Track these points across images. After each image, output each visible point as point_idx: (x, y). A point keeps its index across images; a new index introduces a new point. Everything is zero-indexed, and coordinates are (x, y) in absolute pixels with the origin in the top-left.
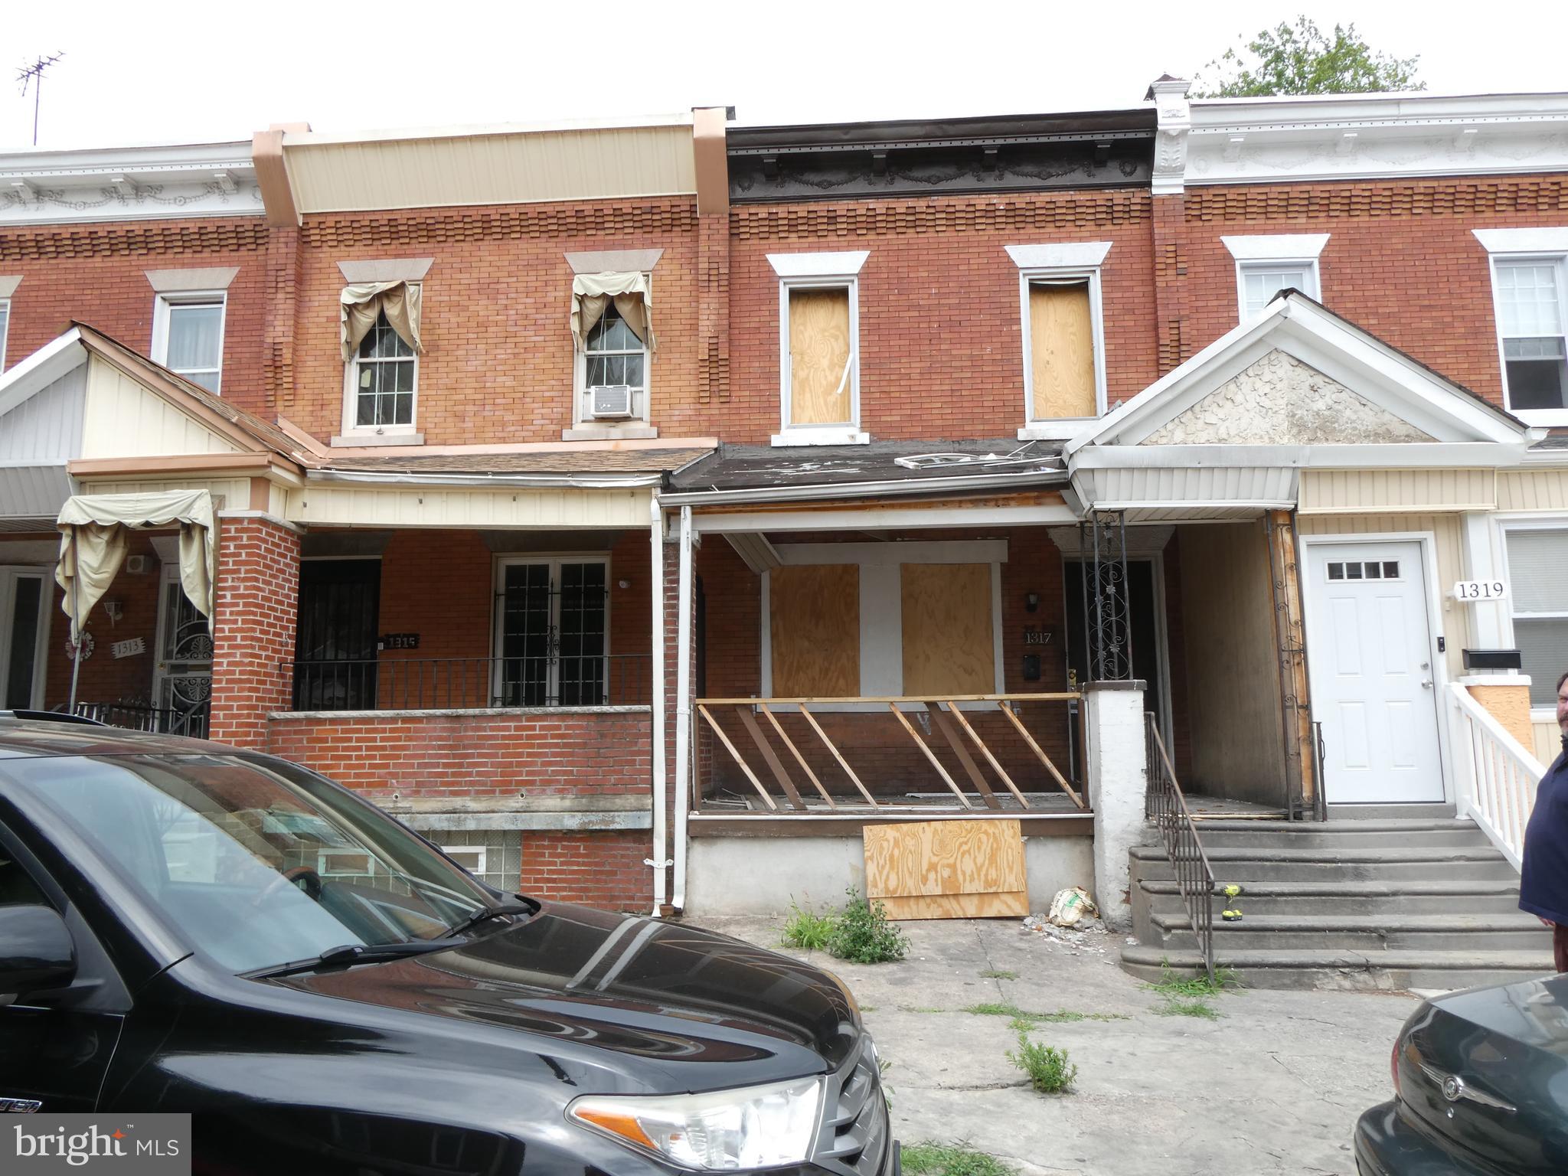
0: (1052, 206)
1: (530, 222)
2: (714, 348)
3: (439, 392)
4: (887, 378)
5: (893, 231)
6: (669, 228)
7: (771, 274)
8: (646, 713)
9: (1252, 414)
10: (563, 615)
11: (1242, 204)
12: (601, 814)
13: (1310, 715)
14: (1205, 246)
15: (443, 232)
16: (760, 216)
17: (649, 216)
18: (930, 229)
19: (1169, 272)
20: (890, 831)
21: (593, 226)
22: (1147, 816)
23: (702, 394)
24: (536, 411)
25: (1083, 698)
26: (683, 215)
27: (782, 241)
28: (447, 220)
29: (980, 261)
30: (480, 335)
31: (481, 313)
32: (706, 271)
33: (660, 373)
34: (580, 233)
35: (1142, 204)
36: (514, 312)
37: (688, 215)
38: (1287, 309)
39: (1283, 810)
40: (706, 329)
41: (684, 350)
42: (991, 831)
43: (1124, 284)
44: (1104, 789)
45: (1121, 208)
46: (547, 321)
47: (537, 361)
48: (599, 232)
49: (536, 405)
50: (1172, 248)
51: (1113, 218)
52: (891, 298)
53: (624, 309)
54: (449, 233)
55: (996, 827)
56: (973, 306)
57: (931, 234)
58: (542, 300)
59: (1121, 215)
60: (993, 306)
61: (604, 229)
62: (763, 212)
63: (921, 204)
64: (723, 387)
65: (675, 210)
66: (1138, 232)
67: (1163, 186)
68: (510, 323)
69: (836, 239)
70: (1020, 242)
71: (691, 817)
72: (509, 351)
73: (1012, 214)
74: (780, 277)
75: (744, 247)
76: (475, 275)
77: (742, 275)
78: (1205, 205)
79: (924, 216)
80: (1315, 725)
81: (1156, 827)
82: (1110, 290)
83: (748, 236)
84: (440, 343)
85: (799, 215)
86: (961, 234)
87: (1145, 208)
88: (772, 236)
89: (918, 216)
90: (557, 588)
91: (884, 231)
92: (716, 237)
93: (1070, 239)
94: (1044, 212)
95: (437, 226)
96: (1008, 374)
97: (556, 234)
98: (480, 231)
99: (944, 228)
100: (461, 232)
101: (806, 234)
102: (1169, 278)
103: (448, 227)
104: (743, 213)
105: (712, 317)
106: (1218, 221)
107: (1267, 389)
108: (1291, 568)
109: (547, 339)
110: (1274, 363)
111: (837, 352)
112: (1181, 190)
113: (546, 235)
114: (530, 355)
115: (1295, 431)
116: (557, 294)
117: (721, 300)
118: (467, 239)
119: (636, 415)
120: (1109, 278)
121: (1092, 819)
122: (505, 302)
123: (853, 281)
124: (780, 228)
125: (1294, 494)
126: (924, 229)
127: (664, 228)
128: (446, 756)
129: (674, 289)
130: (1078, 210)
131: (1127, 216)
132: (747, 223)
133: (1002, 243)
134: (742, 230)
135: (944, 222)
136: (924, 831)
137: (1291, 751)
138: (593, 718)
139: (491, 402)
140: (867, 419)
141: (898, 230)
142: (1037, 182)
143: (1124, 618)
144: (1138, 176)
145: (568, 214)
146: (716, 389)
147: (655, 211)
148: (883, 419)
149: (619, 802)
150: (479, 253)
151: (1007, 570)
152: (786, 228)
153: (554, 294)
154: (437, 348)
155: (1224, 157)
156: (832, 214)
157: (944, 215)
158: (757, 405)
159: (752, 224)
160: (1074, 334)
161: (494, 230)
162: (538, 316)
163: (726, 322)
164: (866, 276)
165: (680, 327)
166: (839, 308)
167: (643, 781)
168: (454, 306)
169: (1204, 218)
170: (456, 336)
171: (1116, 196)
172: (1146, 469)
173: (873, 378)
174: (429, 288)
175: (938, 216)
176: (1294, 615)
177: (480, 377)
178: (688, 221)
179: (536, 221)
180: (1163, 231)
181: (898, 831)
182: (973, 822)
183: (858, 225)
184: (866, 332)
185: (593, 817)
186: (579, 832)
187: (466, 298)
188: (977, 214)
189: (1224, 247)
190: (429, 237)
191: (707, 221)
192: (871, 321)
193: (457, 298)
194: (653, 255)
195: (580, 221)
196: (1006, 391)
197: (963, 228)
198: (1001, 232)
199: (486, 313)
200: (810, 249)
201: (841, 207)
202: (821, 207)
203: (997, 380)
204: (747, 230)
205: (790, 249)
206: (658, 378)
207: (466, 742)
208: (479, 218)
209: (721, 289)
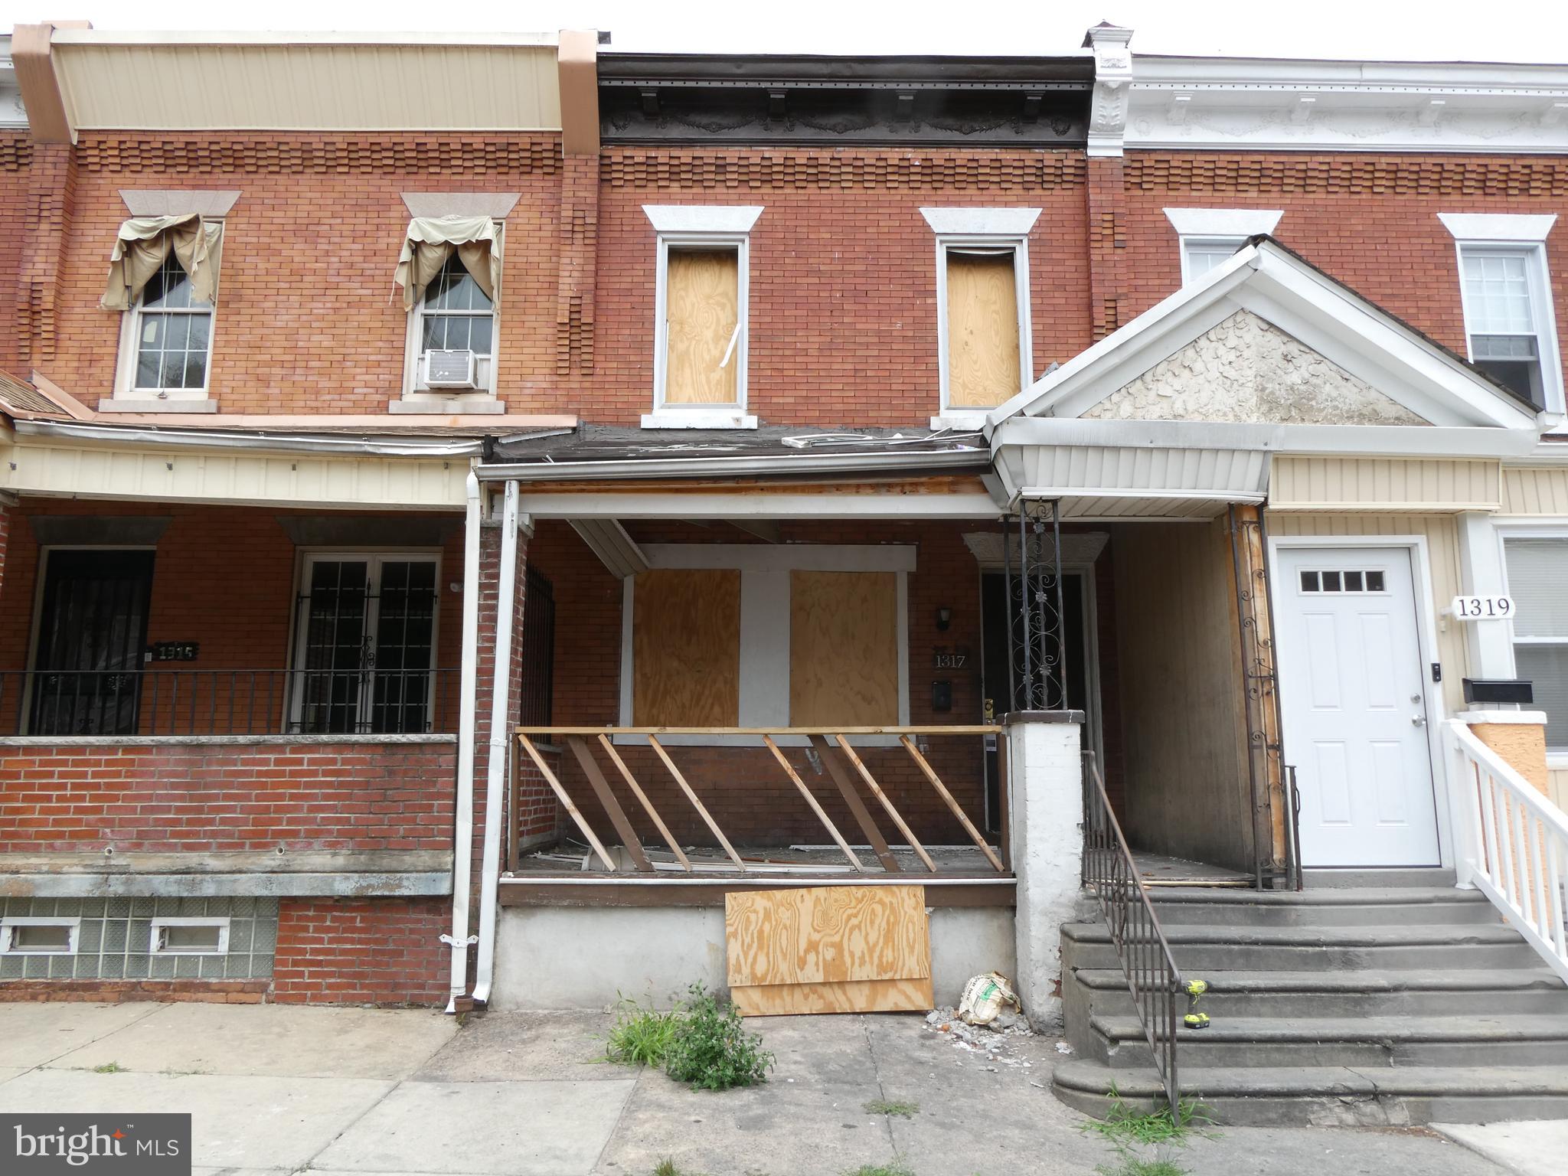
0: (974, 164)
1: (361, 154)
2: (575, 310)
3: (239, 351)
4: (780, 352)
5: (792, 185)
6: (528, 169)
7: (647, 228)
8: (449, 744)
9: (1214, 386)
10: (382, 624)
11: (1187, 173)
12: (384, 875)
13: (1282, 757)
14: (1145, 218)
15: (253, 161)
16: (636, 160)
17: (505, 155)
18: (834, 185)
19: (1105, 244)
20: (759, 900)
21: (437, 162)
22: (1084, 883)
23: (560, 364)
24: (358, 378)
25: (1005, 732)
26: (545, 155)
27: (661, 190)
28: (259, 147)
29: (891, 223)
30: (294, 285)
31: (296, 259)
32: (570, 220)
33: (511, 337)
34: (421, 171)
35: (1076, 168)
36: (336, 259)
37: (551, 155)
38: (1258, 259)
39: (1247, 876)
40: (567, 287)
41: (541, 312)
42: (887, 900)
43: (1055, 256)
44: (1030, 849)
45: (1052, 171)
46: (377, 272)
47: (361, 318)
48: (444, 171)
49: (358, 370)
50: (1109, 217)
51: (1043, 182)
52: (787, 261)
53: (470, 259)
54: (261, 163)
55: (893, 894)
56: (881, 274)
57: (835, 190)
58: (372, 247)
59: (1052, 178)
60: (905, 275)
61: (451, 167)
62: (640, 155)
63: (824, 155)
64: (585, 357)
65: (536, 148)
66: (1070, 199)
67: (1101, 147)
68: (332, 272)
69: (725, 191)
70: (937, 204)
71: (503, 880)
72: (329, 305)
73: (929, 171)
74: (658, 232)
75: (617, 195)
76: (290, 214)
77: (612, 228)
78: (1146, 171)
79: (827, 169)
80: (1288, 770)
81: (1095, 898)
82: (1038, 262)
83: (621, 183)
84: (244, 292)
85: (683, 160)
86: (869, 192)
87: (1079, 172)
88: (650, 184)
89: (820, 169)
90: (376, 590)
91: (781, 184)
92: (583, 181)
93: (994, 203)
94: (965, 170)
95: (246, 153)
96: (920, 353)
97: (391, 170)
98: (299, 161)
99: (850, 184)
100: (276, 161)
101: (690, 184)
102: (1105, 251)
103: (259, 155)
104: (617, 155)
105: (575, 274)
106: (1160, 191)
107: (1232, 356)
108: (1259, 575)
109: (376, 292)
110: (1240, 326)
111: (723, 322)
112: (1120, 153)
113: (380, 171)
114: (353, 311)
115: (1265, 408)
116: (390, 240)
117: (587, 255)
118: (284, 170)
119: (481, 387)
120: (1038, 249)
121: (1014, 886)
122: (326, 247)
123: (743, 241)
124: (660, 176)
125: (1263, 485)
126: (827, 184)
127: (523, 169)
128: (182, 798)
129: (531, 240)
130: (1004, 171)
131: (1058, 180)
132: (620, 167)
133: (916, 204)
134: (615, 175)
135: (850, 177)
136: (803, 901)
137: (1259, 803)
138: (380, 750)
139: (303, 364)
140: (756, 400)
141: (798, 184)
142: (957, 136)
143: (1057, 633)
144: (1072, 136)
145: (406, 146)
146: (577, 359)
147: (512, 148)
148: (774, 400)
149: (408, 859)
150: (297, 189)
151: (914, 580)
152: (667, 176)
153: (386, 240)
154: (239, 298)
155: (1167, 119)
156: (719, 162)
157: (850, 169)
158: (624, 378)
159: (627, 169)
160: (997, 312)
161: (316, 161)
162: (366, 265)
163: (591, 280)
164: (758, 235)
165: (537, 285)
166: (726, 273)
167: (442, 833)
168: (261, 250)
169: (1145, 186)
170: (263, 285)
171: (1046, 156)
172: (1087, 447)
173: (763, 352)
174: (233, 227)
175: (844, 169)
176: (1263, 634)
177: (291, 334)
178: (551, 162)
179: (368, 154)
180: (1099, 197)
181: (769, 899)
182: (865, 889)
183: (752, 176)
184: (757, 299)
185: (373, 879)
186: (357, 898)
187: (279, 240)
188: (889, 170)
189: (1166, 220)
190: (236, 166)
191: (573, 163)
192: (764, 286)
193: (267, 240)
194: (508, 201)
195: (421, 156)
196: (917, 373)
197: (873, 185)
198: (916, 192)
199: (303, 259)
200: (694, 201)
201: (732, 154)
202: (708, 154)
203: (907, 360)
204: (621, 175)
205: (670, 200)
206: (508, 344)
207: (209, 780)
208: (298, 146)
209: (587, 241)
